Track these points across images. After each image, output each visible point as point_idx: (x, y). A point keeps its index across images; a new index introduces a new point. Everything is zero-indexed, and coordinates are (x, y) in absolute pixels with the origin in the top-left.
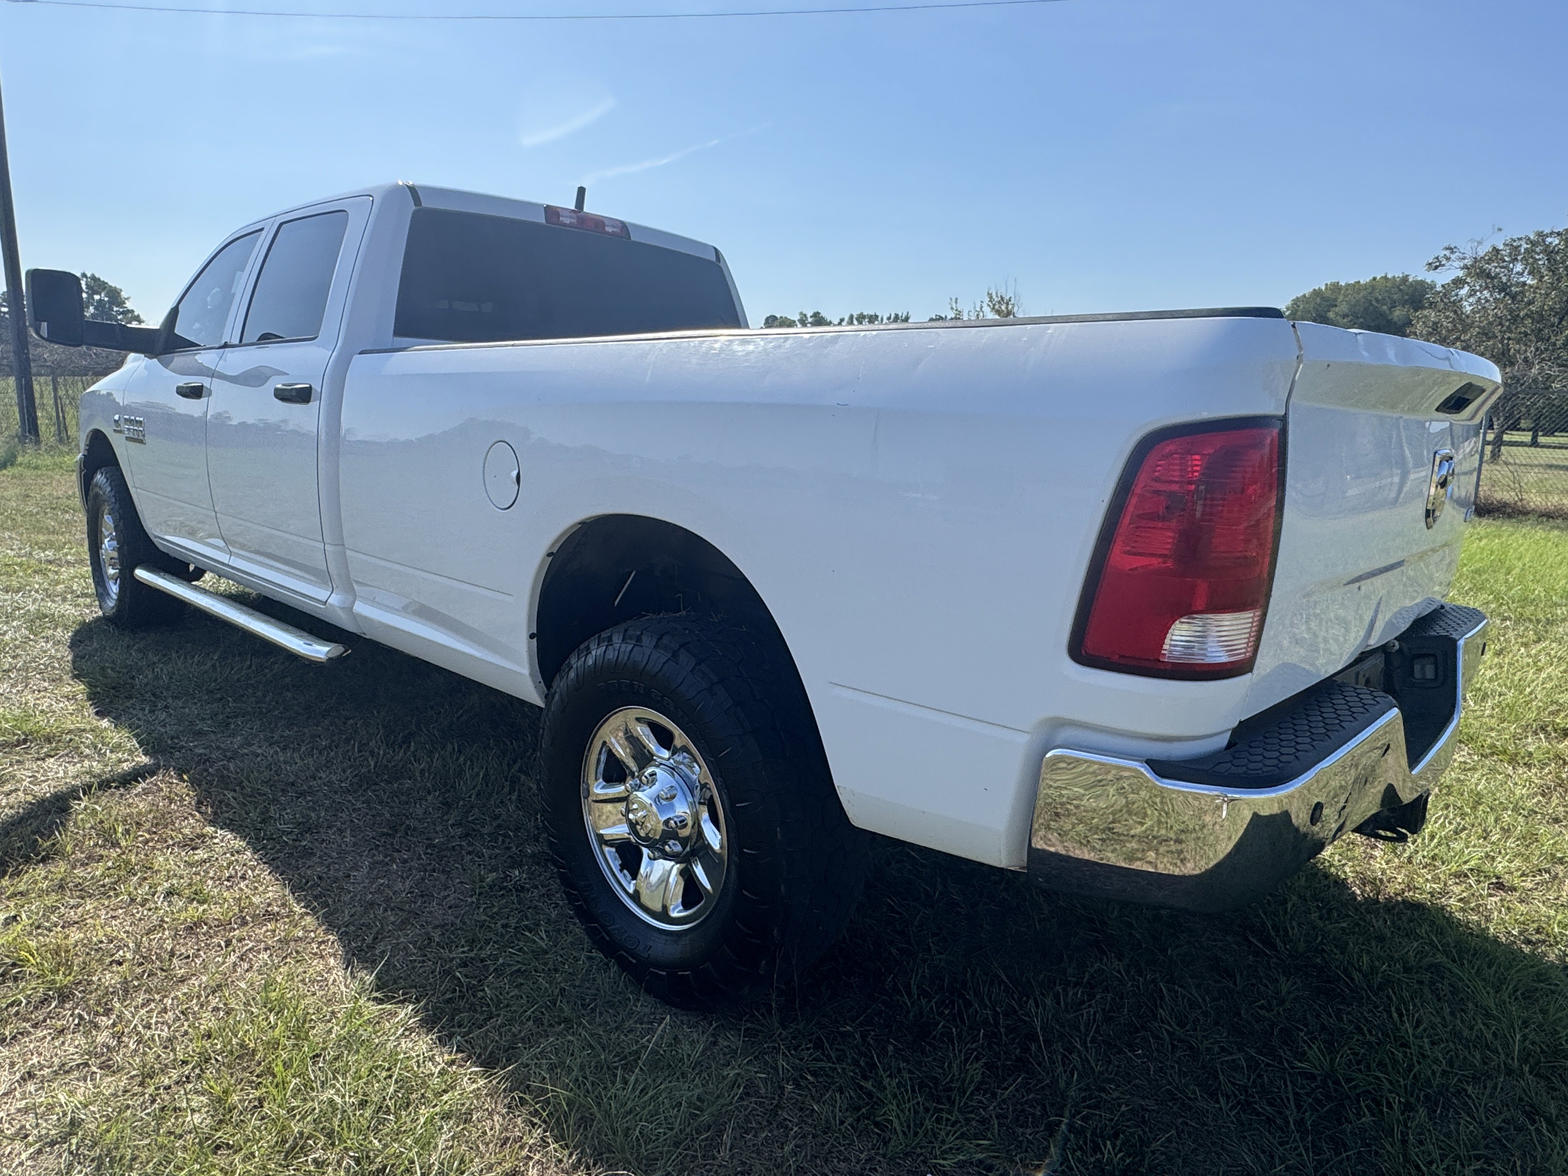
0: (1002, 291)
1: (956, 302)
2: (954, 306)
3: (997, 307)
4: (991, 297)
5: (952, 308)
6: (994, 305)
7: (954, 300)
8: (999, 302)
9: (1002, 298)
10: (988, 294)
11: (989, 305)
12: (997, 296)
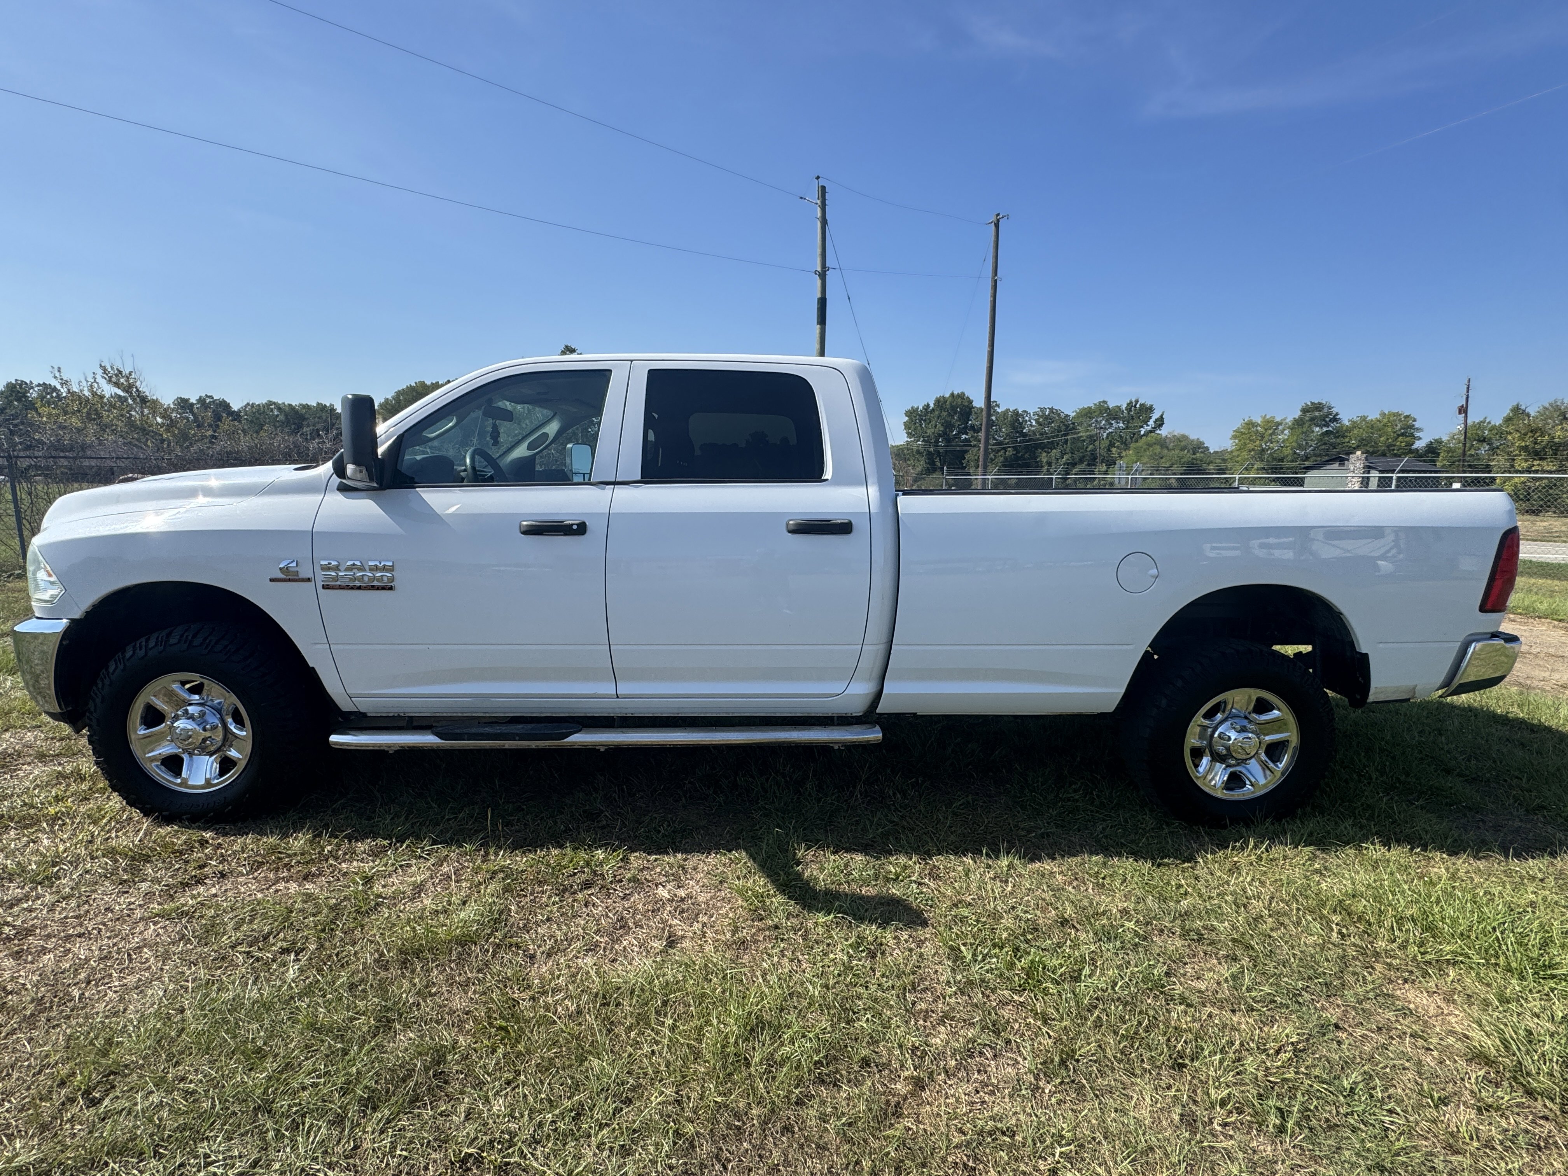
0: (118, 365)
1: (59, 371)
2: (57, 375)
3: (114, 379)
4: (105, 370)
5: (55, 377)
6: (111, 377)
7: (56, 369)
8: (116, 375)
9: (120, 372)
10: (101, 366)
11: (103, 377)
12: (112, 368)
